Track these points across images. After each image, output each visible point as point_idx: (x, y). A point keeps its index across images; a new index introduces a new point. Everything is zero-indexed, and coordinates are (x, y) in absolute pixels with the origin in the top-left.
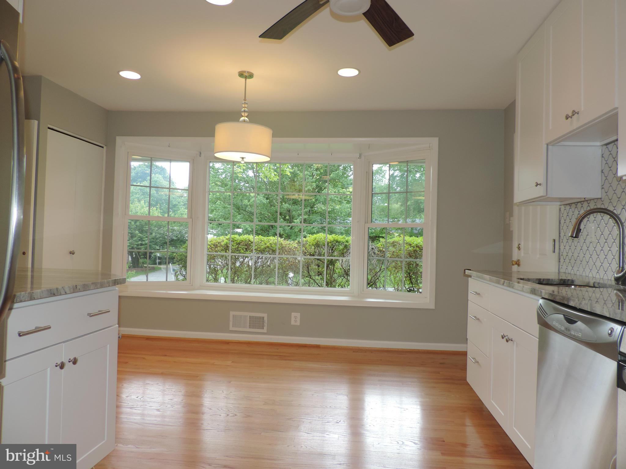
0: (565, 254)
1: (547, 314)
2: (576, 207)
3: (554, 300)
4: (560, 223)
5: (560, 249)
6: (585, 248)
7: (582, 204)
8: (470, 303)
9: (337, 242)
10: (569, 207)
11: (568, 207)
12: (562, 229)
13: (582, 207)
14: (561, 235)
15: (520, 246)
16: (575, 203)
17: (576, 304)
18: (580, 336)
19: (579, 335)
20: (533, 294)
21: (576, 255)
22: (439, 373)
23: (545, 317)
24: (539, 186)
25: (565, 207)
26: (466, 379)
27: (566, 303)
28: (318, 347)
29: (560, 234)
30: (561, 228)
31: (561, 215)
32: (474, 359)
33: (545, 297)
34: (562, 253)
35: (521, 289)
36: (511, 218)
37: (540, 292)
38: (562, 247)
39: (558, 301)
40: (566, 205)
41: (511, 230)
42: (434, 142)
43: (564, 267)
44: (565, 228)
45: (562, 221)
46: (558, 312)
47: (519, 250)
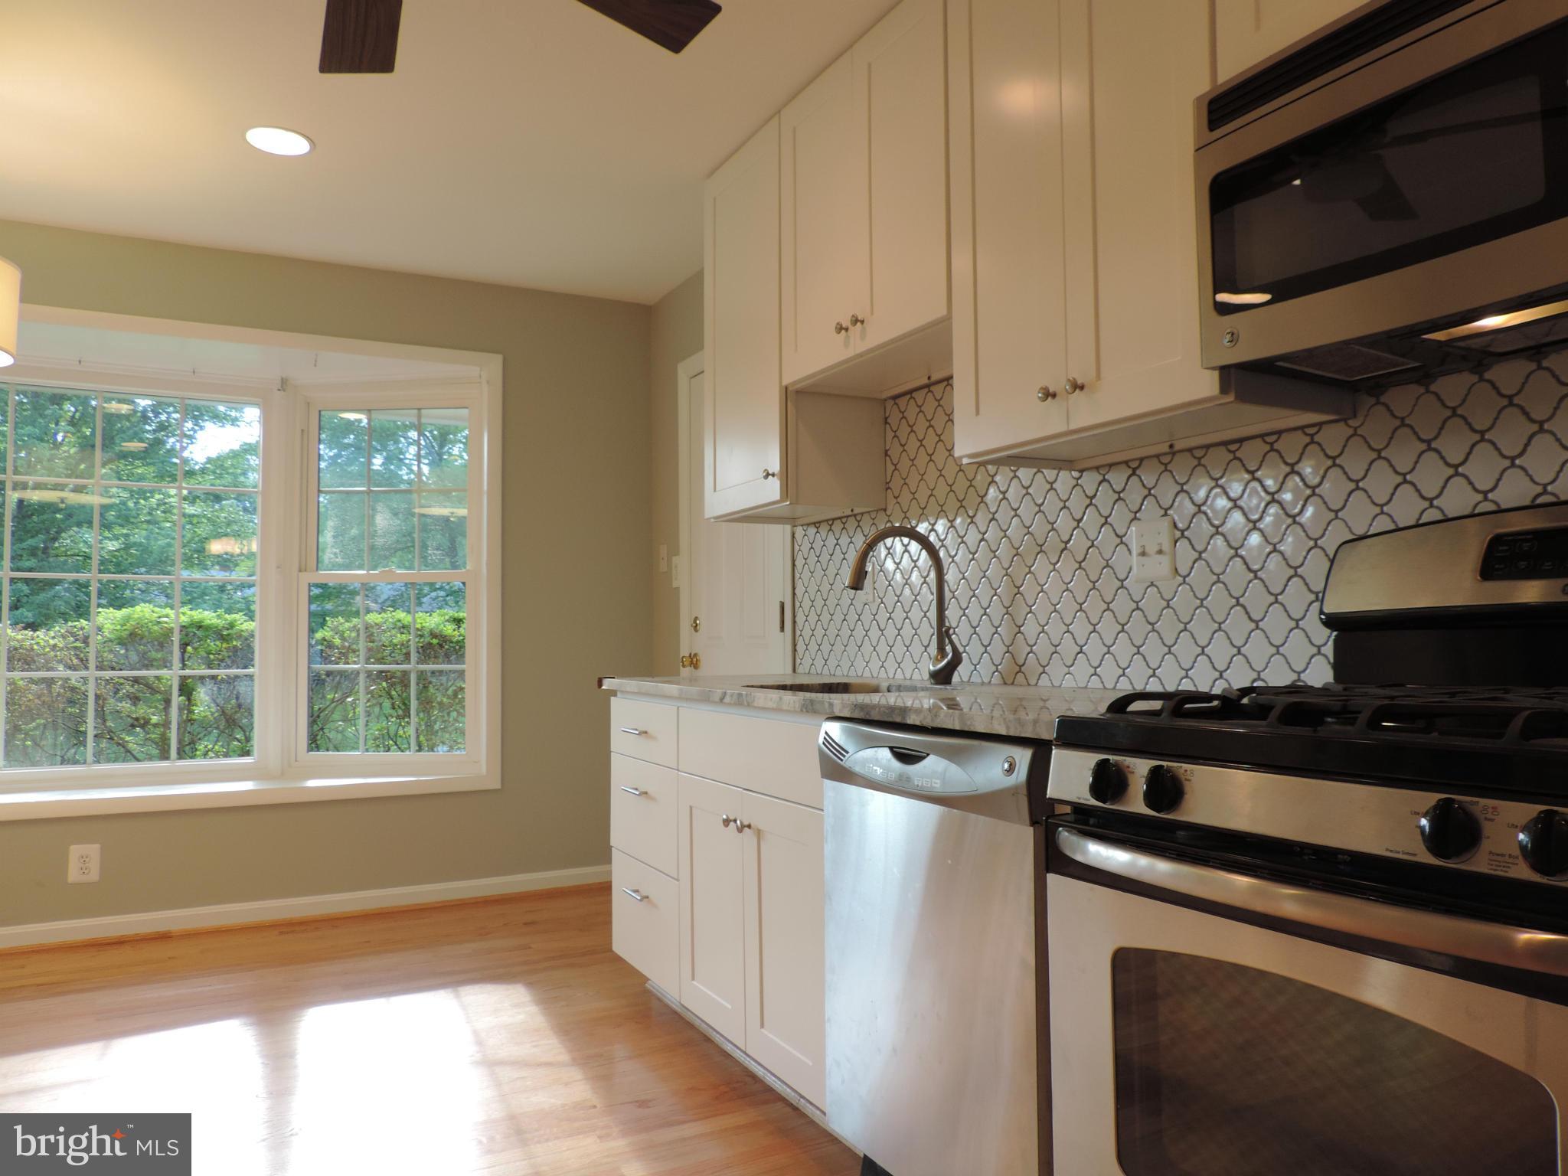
0: (807, 633)
1: (847, 752)
2: (830, 530)
3: (868, 717)
4: (794, 565)
5: (794, 622)
6: (852, 617)
7: (844, 524)
8: (615, 759)
9: (200, 627)
10: (815, 530)
11: (812, 530)
12: (800, 578)
13: (844, 528)
14: (797, 591)
15: (698, 622)
16: (827, 521)
17: (925, 718)
18: (938, 786)
19: (934, 785)
20: (807, 711)
21: (832, 632)
22: (530, 948)
23: (842, 760)
24: (770, 477)
25: (805, 531)
26: (611, 946)
27: (898, 720)
28: (164, 937)
29: (794, 588)
30: (797, 575)
31: (797, 548)
32: (636, 891)
33: (842, 715)
34: (801, 631)
35: (775, 706)
36: (674, 559)
37: (827, 705)
38: (800, 618)
39: (876, 718)
40: (808, 525)
41: (675, 585)
42: (495, 362)
43: (807, 662)
44: (806, 574)
45: (799, 563)
46: (874, 743)
47: (696, 631)
